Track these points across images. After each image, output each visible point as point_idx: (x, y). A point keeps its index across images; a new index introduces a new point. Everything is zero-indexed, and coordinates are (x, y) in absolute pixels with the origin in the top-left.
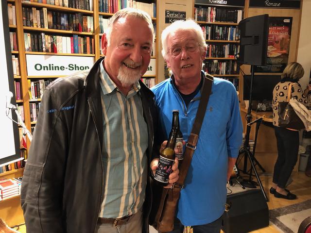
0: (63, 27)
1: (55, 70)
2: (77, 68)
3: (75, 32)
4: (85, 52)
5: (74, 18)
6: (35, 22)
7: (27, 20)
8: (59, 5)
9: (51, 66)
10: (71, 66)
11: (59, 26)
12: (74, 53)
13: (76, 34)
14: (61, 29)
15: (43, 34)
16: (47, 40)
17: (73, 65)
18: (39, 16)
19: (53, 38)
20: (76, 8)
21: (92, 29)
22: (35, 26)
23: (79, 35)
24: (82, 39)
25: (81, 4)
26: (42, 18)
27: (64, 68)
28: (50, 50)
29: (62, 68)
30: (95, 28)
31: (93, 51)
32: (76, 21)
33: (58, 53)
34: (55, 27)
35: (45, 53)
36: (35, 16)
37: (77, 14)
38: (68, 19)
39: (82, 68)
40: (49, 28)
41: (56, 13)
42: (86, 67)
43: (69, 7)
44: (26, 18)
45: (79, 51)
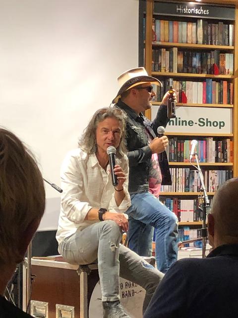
0: (194, 70)
1: (183, 125)
2: (209, 123)
3: (209, 76)
4: (221, 101)
5: (209, 57)
6: (163, 65)
7: (155, 64)
8: (192, 43)
9: (178, 120)
10: (201, 120)
11: (190, 69)
12: (206, 102)
13: (210, 78)
14: (192, 73)
15: (171, 80)
16: (175, 86)
17: (204, 119)
18: (168, 58)
19: (182, 84)
20: (211, 44)
21: (231, 70)
22: (163, 71)
23: (214, 79)
24: (217, 84)
25: (219, 38)
27: (193, 123)
28: (178, 100)
29: (191, 123)
30: (236, 70)
31: (231, 100)
32: (211, 61)
33: (188, 103)
34: (185, 69)
36: (164, 59)
37: (212, 52)
38: (201, 60)
39: (215, 124)
40: (178, 72)
41: (187, 52)
42: (220, 122)
43: (203, 43)
44: (155, 61)
45: (213, 100)
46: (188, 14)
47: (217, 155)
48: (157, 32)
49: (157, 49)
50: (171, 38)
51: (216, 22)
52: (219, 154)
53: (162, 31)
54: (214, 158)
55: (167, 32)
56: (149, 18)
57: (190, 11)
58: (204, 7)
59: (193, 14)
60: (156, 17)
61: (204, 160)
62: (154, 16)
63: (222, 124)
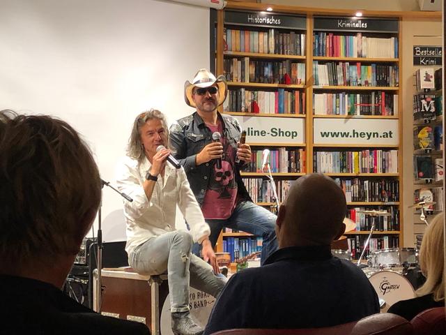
0: (266, 80)
1: (255, 135)
2: (281, 133)
3: (282, 86)
4: (293, 111)
5: (281, 67)
6: (235, 75)
7: (227, 74)
8: (264, 53)
9: (250, 130)
10: (274, 130)
11: (262, 79)
12: (279, 112)
13: (283, 88)
14: (264, 83)
15: (243, 90)
16: (247, 97)
17: (276, 130)
18: (240, 67)
19: (254, 94)
20: (283, 54)
21: (303, 80)
22: (235, 81)
23: (286, 89)
24: (290, 94)
25: (290, 48)
26: (243, 70)
27: (265, 133)
28: (250, 110)
29: (263, 133)
30: (308, 79)
31: (304, 110)
32: (283, 71)
33: (261, 113)
34: (257, 80)
35: (244, 114)
36: (236, 68)
37: (284, 62)
38: (273, 69)
39: (288, 134)
40: (250, 82)
41: (259, 62)
42: (293, 133)
43: (275, 53)
44: (227, 71)
45: (286, 110)
46: (260, 24)
47: (290, 165)
48: (229, 41)
49: (229, 59)
50: (243, 48)
51: (288, 31)
52: (292, 163)
53: (234, 40)
54: (287, 168)
55: (238, 41)
56: (220, 28)
57: (262, 20)
58: (276, 17)
59: (264, 23)
60: (228, 27)
61: (277, 171)
62: (225, 26)
63: (294, 134)
